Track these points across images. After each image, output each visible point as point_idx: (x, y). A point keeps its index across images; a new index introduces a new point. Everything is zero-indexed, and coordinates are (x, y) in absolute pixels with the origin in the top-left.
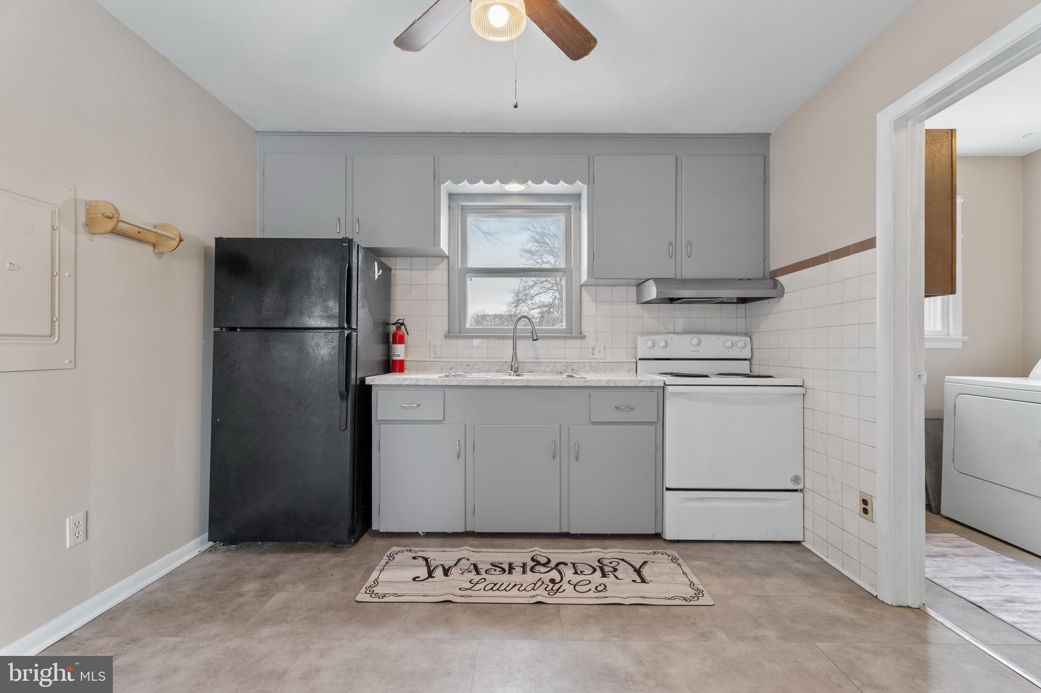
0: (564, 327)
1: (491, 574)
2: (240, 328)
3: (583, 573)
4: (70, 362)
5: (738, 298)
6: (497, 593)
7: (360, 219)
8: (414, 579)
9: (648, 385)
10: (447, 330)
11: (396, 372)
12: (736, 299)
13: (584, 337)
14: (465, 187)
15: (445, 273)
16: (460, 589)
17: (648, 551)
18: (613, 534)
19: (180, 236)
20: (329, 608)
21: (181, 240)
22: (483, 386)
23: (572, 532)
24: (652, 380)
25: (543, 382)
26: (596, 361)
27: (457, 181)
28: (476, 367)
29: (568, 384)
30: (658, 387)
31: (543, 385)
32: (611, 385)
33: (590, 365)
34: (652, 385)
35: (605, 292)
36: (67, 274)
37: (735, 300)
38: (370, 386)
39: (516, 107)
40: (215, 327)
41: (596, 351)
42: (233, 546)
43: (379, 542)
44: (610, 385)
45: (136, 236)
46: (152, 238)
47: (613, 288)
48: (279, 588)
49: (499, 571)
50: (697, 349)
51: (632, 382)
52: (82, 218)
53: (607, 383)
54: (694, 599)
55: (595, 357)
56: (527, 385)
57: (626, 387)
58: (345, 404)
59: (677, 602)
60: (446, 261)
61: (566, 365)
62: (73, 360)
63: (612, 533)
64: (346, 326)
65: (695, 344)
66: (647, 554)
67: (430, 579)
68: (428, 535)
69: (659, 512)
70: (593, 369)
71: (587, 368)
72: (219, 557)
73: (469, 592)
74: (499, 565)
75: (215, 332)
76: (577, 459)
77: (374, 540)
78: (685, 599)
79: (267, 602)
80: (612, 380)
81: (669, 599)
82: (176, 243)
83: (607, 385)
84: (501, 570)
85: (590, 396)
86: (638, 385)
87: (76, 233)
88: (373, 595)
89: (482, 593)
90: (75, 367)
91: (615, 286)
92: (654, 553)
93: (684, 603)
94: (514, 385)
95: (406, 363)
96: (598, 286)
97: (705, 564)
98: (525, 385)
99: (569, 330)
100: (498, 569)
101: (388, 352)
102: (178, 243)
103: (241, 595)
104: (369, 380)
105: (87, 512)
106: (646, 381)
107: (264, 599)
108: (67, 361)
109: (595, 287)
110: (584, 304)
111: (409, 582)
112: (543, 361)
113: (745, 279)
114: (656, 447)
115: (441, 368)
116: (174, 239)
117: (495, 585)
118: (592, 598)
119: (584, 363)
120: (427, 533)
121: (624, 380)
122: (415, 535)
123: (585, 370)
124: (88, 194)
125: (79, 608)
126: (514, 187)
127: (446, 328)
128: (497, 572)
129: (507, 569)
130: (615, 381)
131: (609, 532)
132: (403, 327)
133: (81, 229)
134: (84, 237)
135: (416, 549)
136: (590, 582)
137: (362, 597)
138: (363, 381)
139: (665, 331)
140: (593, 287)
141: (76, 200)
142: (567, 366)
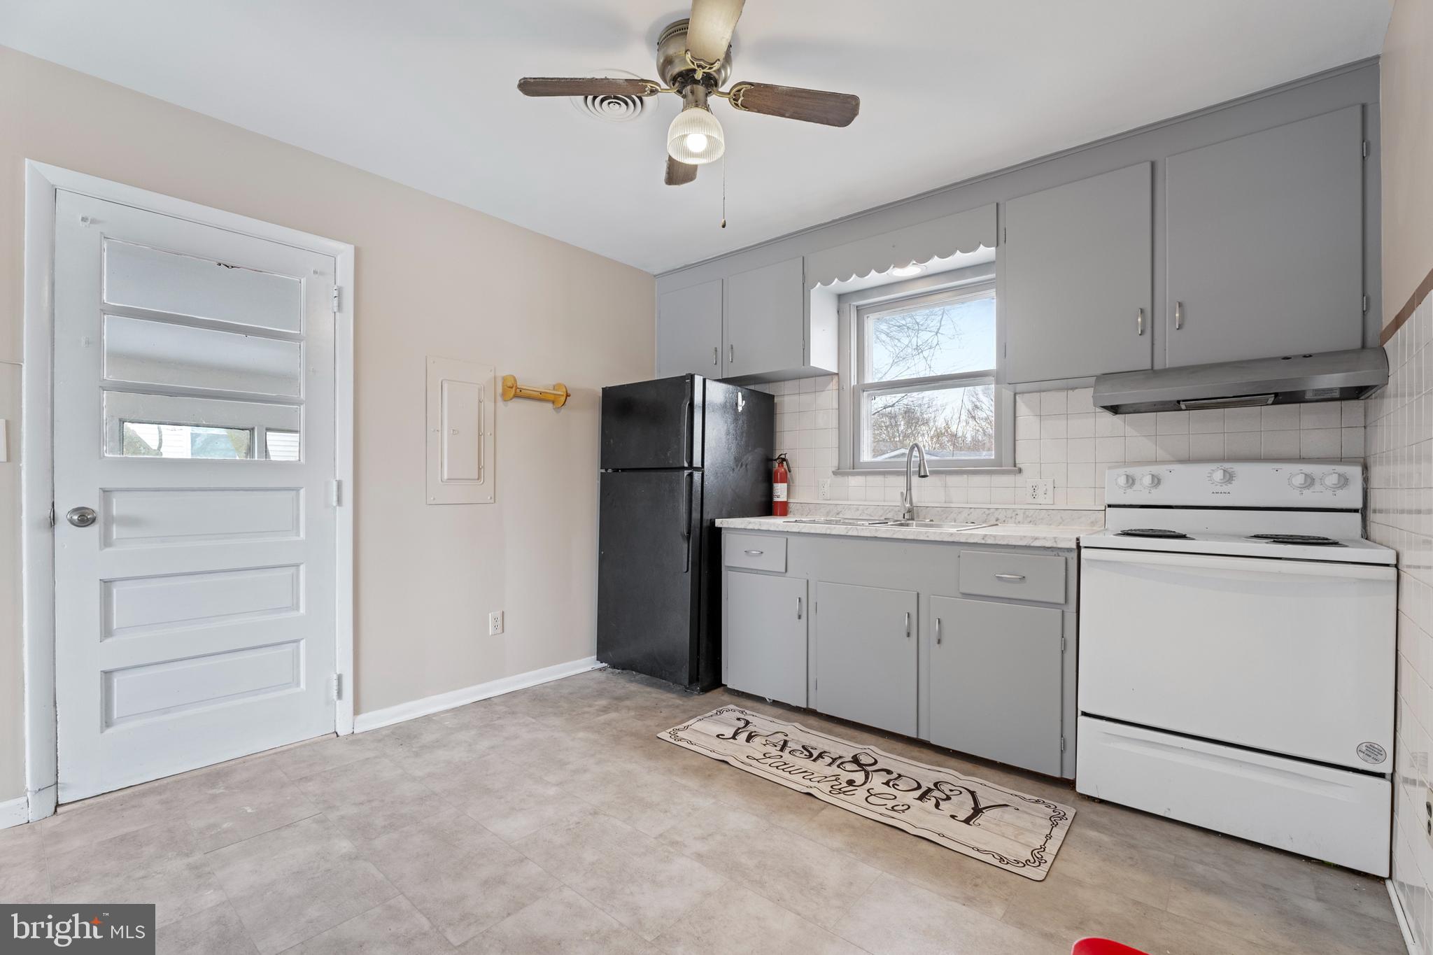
0: (993, 457)
1: (794, 755)
2: (621, 470)
3: (896, 786)
4: (491, 498)
5: (1343, 390)
6: (780, 772)
7: (734, 347)
8: (718, 736)
9: (1048, 544)
10: (837, 465)
11: (777, 515)
12: (1338, 391)
13: (1020, 471)
14: (854, 283)
15: (835, 394)
16: (747, 757)
17: (1028, 797)
18: (1004, 764)
19: (567, 392)
20: (635, 735)
21: (568, 395)
22: (825, 534)
23: (933, 742)
24: (1055, 538)
25: (894, 534)
26: (1039, 507)
27: (844, 278)
28: (866, 512)
29: (928, 537)
30: (1067, 549)
31: (895, 536)
32: (990, 541)
33: (1024, 513)
34: (1055, 545)
35: (1055, 400)
36: (489, 434)
37: (1337, 395)
38: (720, 529)
39: (724, 226)
40: (601, 468)
41: (1040, 492)
42: (618, 671)
43: (726, 698)
44: (987, 542)
45: (540, 397)
46: (552, 397)
47: (1070, 392)
48: (617, 710)
49: (806, 755)
50: (1225, 488)
51: (1021, 539)
52: (500, 390)
53: (983, 539)
54: (1018, 865)
55: (1038, 500)
56: (876, 535)
57: (1015, 547)
58: (686, 545)
59: (988, 858)
60: (836, 379)
61: (987, 512)
62: (493, 497)
63: (1003, 762)
64: (686, 465)
65: (1218, 480)
66: (1024, 799)
67: (731, 740)
68: (775, 703)
69: (1068, 746)
70: (1029, 519)
71: (1020, 518)
72: (602, 676)
73: (754, 763)
74: (810, 749)
75: (601, 473)
76: (939, 642)
77: (723, 695)
78: (1001, 859)
79: (601, 715)
80: (991, 535)
81: (978, 850)
82: (564, 398)
83: (983, 542)
84: (808, 754)
85: (959, 557)
86: (1032, 545)
87: (495, 402)
88: (673, 737)
89: (767, 767)
90: (495, 502)
91: (1073, 389)
92: (1037, 801)
93: (996, 862)
94: (859, 535)
95: (791, 505)
96: (1044, 391)
97: (1105, 838)
98: (872, 536)
99: (998, 462)
100: (806, 753)
101: (770, 492)
102: (565, 398)
103: (590, 706)
104: (718, 523)
105: (503, 612)
106: (1044, 538)
107: (602, 713)
108: (489, 498)
109: (1039, 394)
110: (1020, 420)
111: (713, 736)
112: (952, 505)
113: (1296, 357)
114: (1064, 644)
115: (828, 512)
116: (563, 395)
117: (785, 764)
118: (876, 812)
119: (1014, 510)
120: (774, 701)
121: (1008, 536)
122: (761, 700)
123: (1017, 521)
124: (504, 371)
125: (497, 682)
126: (912, 270)
127: (836, 463)
128: (803, 756)
129: (814, 757)
130: (995, 537)
131: (999, 760)
132: (785, 463)
133: (499, 398)
134: (500, 403)
135: (748, 712)
136: (896, 797)
137: (664, 735)
138: (713, 523)
139: (1172, 459)
140: (1036, 393)
141: (495, 378)
142: (989, 514)
